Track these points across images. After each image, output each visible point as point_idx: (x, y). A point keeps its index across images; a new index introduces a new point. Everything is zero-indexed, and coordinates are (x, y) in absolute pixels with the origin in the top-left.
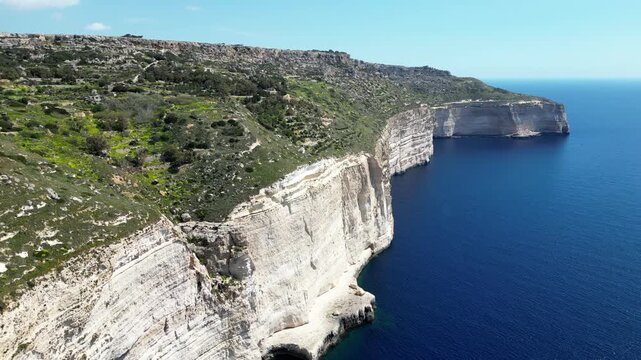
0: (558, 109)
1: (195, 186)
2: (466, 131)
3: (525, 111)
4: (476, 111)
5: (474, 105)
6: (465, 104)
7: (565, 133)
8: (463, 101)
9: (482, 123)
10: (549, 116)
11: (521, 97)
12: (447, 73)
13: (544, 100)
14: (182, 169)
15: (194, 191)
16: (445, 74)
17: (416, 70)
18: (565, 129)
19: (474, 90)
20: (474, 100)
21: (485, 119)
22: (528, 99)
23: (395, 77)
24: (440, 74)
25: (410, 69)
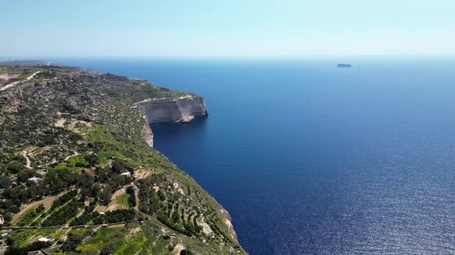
0: (201, 100)
3: (184, 103)
4: (155, 106)
5: (154, 103)
6: (147, 103)
7: (207, 115)
8: (146, 101)
9: (159, 114)
10: (197, 105)
11: (180, 95)
12: (126, 78)
13: (193, 95)
16: (124, 79)
17: (102, 77)
18: (206, 112)
19: (150, 92)
20: (152, 99)
21: (161, 111)
22: (183, 94)
23: (88, 84)
24: (120, 78)
25: (97, 76)
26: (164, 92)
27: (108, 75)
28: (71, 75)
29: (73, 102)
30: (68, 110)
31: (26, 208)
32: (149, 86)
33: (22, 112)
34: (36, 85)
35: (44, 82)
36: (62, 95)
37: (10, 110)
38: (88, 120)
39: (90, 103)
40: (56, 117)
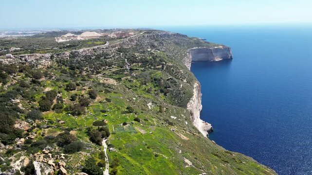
0: (228, 49)
1: (173, 99)
2: (196, 59)
3: (217, 50)
4: (199, 51)
5: (199, 50)
6: (195, 49)
7: (231, 58)
8: (194, 48)
9: (202, 56)
10: (226, 52)
11: (215, 46)
12: (186, 36)
13: (223, 46)
14: (167, 94)
15: (174, 100)
16: (185, 36)
17: (174, 35)
18: (231, 57)
19: (198, 43)
20: (198, 47)
21: (202, 54)
22: (218, 45)
23: (167, 38)
24: (183, 36)
25: (172, 35)
26: (206, 44)
27: (178, 34)
28: (159, 34)
29: (156, 44)
30: (153, 46)
31: (134, 64)
32: (198, 40)
33: (137, 45)
34: (143, 36)
35: (146, 35)
36: (152, 41)
37: (133, 44)
38: (159, 50)
39: (163, 45)
40: (148, 48)
